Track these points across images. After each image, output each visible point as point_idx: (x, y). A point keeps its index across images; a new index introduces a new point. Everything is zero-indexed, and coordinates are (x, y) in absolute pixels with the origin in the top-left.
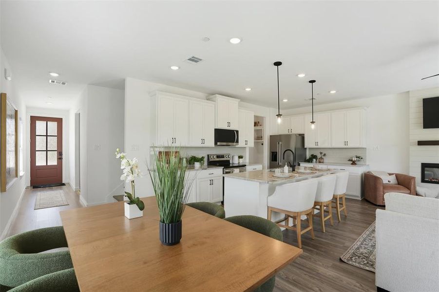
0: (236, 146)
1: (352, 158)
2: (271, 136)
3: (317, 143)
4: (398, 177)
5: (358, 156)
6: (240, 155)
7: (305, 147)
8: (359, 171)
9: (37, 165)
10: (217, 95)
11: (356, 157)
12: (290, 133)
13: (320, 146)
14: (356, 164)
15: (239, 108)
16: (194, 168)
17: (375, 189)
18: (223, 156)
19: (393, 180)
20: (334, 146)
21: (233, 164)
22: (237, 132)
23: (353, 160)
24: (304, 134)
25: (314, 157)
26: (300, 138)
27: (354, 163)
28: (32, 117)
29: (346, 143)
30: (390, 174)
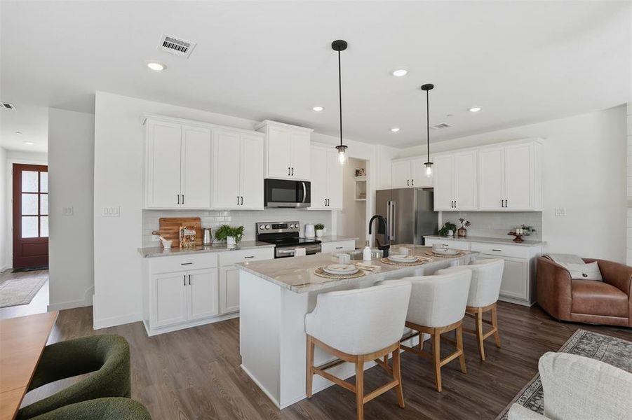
0: (308, 209)
1: (515, 229)
2: (377, 192)
3: (454, 203)
4: (602, 266)
5: (527, 225)
6: (317, 223)
7: (435, 209)
8: (526, 253)
9: (23, 237)
10: (268, 121)
11: (523, 229)
12: (411, 186)
13: (459, 208)
14: (523, 241)
15: (311, 144)
16: (226, 247)
17: (556, 289)
18: (284, 226)
19: (592, 272)
20: (483, 208)
21: (305, 238)
22: (308, 184)
23: (518, 232)
24: (433, 188)
25: (450, 226)
26: (426, 194)
27: (519, 239)
28: (14, 165)
29: (504, 203)
30: (587, 261)
